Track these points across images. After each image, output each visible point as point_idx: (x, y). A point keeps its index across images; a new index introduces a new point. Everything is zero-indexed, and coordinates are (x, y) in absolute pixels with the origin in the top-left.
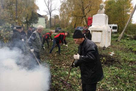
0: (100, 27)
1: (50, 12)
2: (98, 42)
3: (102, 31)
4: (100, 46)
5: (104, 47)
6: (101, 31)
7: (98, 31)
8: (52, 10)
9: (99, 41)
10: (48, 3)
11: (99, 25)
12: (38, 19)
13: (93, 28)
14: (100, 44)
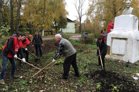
0: (124, 32)
1: (80, 17)
2: (120, 53)
3: (127, 39)
4: (124, 60)
5: (129, 63)
6: (125, 39)
7: (121, 39)
8: (82, 15)
9: (122, 52)
10: (79, 8)
11: (123, 30)
12: (67, 24)
13: (114, 34)
14: (124, 57)
